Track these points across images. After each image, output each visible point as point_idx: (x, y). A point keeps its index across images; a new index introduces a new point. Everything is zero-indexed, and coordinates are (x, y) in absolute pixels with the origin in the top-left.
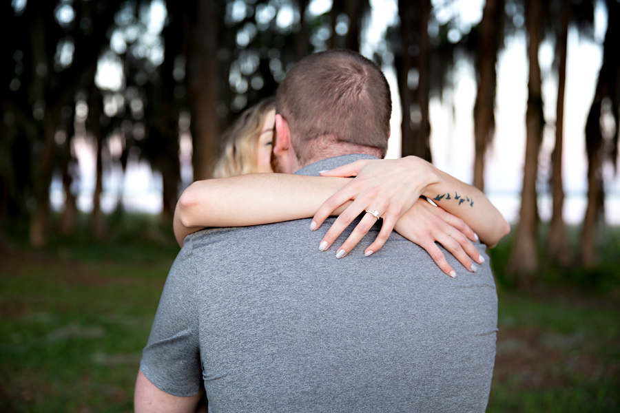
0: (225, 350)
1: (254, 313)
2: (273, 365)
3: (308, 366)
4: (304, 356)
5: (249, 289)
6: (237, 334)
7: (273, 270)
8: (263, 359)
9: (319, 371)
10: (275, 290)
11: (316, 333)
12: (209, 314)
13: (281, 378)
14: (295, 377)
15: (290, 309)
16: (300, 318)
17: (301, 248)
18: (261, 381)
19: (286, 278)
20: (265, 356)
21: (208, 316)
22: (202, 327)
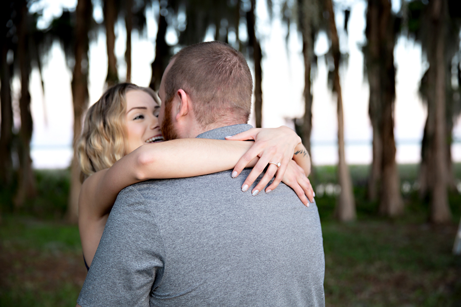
0: (191, 273)
1: (212, 243)
2: (228, 279)
3: (251, 276)
4: (247, 269)
5: (205, 226)
6: (200, 260)
7: (219, 212)
8: (221, 276)
9: (257, 278)
10: (223, 226)
11: (253, 252)
12: (175, 247)
13: (234, 287)
14: (243, 285)
15: (235, 238)
16: (243, 243)
17: (232, 194)
18: (220, 292)
19: (229, 217)
20: (222, 273)
21: (174, 248)
22: (169, 257)
